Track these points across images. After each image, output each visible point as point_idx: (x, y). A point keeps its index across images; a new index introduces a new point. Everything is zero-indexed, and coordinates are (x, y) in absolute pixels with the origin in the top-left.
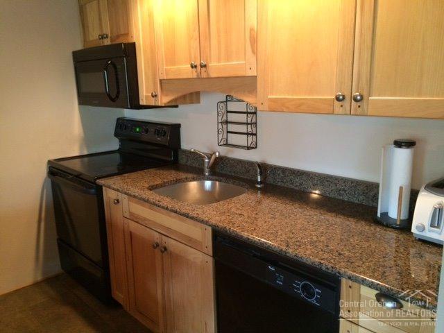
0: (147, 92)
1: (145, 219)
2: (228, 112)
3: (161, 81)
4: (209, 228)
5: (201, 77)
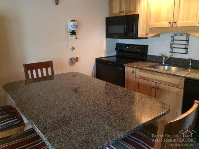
0: (142, 32)
1: (148, 78)
2: (174, 40)
3: (150, 28)
4: (184, 79)
5: (172, 27)
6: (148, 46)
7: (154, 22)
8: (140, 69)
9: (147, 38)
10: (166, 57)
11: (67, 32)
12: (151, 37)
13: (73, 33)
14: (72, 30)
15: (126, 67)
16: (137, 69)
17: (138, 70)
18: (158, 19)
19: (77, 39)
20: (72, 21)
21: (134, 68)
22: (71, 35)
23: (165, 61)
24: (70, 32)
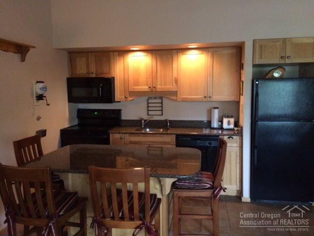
0: (120, 96)
2: (149, 103)
3: (129, 92)
4: (174, 136)
5: (152, 91)
6: (121, 110)
7: (134, 86)
8: (129, 133)
9: (120, 102)
10: (145, 121)
11: (32, 96)
12: (130, 101)
13: (40, 97)
14: (41, 93)
15: (111, 135)
16: (126, 135)
17: (128, 135)
18: (137, 83)
19: (48, 105)
20: (38, 82)
21: (123, 133)
22: (37, 100)
23: (145, 124)
24: (36, 97)
